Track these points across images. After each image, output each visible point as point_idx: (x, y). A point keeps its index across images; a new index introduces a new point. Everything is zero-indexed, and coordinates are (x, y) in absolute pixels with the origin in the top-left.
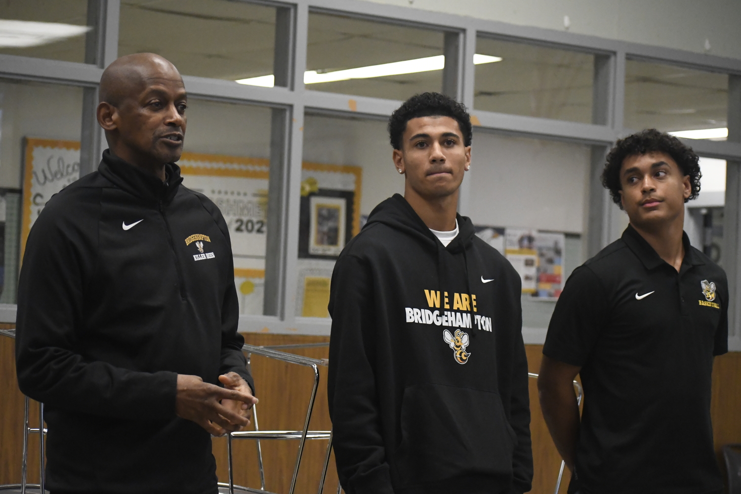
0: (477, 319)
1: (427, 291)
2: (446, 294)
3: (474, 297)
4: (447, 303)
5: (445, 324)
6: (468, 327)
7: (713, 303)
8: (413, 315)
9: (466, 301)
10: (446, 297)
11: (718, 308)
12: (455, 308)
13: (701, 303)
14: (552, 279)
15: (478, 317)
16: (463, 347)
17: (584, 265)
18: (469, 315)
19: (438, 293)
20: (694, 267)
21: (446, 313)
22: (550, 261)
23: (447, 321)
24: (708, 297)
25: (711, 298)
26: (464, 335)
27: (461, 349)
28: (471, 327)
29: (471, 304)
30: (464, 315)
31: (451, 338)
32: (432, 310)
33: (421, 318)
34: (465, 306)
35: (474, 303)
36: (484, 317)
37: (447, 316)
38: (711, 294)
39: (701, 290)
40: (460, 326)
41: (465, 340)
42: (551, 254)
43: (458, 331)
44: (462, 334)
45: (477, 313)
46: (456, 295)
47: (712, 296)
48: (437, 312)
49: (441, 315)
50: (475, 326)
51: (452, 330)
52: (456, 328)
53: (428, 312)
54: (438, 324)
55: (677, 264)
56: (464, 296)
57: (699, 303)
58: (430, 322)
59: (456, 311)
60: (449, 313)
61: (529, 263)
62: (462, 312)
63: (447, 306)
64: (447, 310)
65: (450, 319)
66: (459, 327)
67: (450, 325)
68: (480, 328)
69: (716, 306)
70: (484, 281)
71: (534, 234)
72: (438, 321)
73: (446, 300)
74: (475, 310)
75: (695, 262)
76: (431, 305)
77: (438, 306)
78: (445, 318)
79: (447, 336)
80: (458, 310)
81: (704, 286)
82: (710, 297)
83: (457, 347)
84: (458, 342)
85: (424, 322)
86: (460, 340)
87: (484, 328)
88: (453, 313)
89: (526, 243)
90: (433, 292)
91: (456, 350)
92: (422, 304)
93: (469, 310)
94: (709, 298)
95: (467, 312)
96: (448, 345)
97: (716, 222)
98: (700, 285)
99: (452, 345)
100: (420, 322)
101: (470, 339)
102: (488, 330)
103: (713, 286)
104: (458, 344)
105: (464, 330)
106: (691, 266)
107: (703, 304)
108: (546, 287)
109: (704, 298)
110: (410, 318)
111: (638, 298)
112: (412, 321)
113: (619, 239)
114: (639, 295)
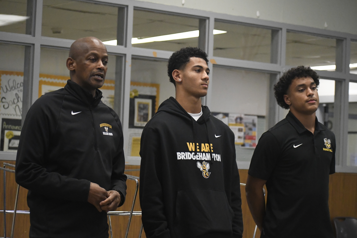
0: (213, 156)
1: (188, 143)
2: (197, 144)
3: (211, 145)
4: (198, 149)
5: (197, 159)
6: (209, 160)
7: (329, 149)
8: (181, 156)
9: (208, 147)
10: (198, 146)
11: (332, 151)
12: (202, 151)
13: (324, 149)
14: (252, 138)
15: (214, 155)
16: (207, 170)
17: (268, 131)
18: (209, 154)
19: (194, 144)
20: (321, 131)
21: (198, 153)
22: (250, 129)
23: (198, 157)
24: (327, 146)
25: (329, 147)
26: (207, 164)
27: (206, 171)
28: (210, 160)
29: (210, 148)
30: (207, 154)
31: (201, 166)
32: (191, 152)
33: (185, 156)
34: (207, 149)
35: (212, 148)
36: (217, 154)
37: (198, 155)
38: (328, 145)
39: (324, 143)
40: (205, 159)
41: (208, 166)
42: (251, 126)
43: (204, 162)
44: (206, 163)
45: (213, 153)
46: (203, 145)
47: (329, 146)
48: (193, 153)
49: (195, 154)
50: (212, 159)
51: (201, 161)
52: (203, 161)
53: (189, 153)
54: (194, 159)
55: (312, 130)
56: (207, 145)
58: (190, 158)
59: (203, 152)
60: (199, 153)
61: (240, 130)
63: (198, 150)
64: (198, 152)
65: (200, 156)
66: (205, 160)
67: (200, 159)
68: (215, 160)
69: (331, 151)
71: (243, 116)
72: (194, 157)
73: (198, 147)
74: (212, 151)
75: (321, 129)
76: (190, 150)
77: (194, 150)
78: (197, 156)
79: (199, 165)
80: (204, 152)
81: (325, 141)
82: (328, 146)
83: (204, 170)
84: (204, 167)
85: (187, 159)
86: (205, 166)
87: (217, 160)
88: (201, 153)
89: (239, 120)
90: (191, 143)
91: (203, 171)
92: (186, 150)
93: (209, 151)
94: (328, 147)
95: (208, 152)
96: (199, 169)
97: (330, 110)
98: (324, 141)
99: (201, 169)
100: (185, 159)
101: (210, 166)
102: (219, 161)
103: (329, 141)
104: (204, 168)
105: (207, 161)
106: (319, 131)
107: (325, 150)
108: (248, 142)
109: (325, 147)
110: (179, 157)
111: (295, 147)
112: (180, 159)
113: (285, 119)
114: (295, 146)
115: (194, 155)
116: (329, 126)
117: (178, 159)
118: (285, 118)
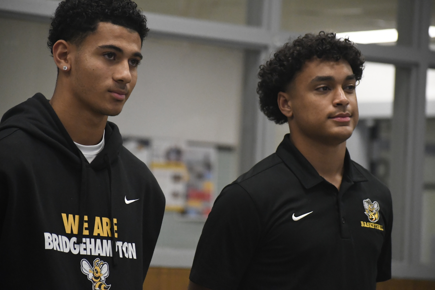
0: (118, 246)
1: (64, 215)
2: (86, 218)
3: (115, 221)
4: (86, 229)
5: (83, 253)
6: (108, 255)
7: (376, 225)
8: (52, 241)
9: (107, 225)
10: (86, 222)
11: (382, 230)
12: (95, 234)
13: (364, 224)
14: (202, 196)
15: (119, 244)
16: (103, 278)
17: (235, 183)
18: (109, 241)
19: (77, 217)
20: (356, 183)
21: (84, 240)
22: (200, 177)
23: (85, 249)
24: (371, 217)
25: (374, 219)
26: (103, 265)
27: (100, 281)
28: (111, 256)
29: (112, 229)
30: (105, 241)
31: (89, 268)
32: (69, 236)
33: (59, 244)
34: (105, 231)
35: (115, 228)
36: (126, 243)
37: (85, 243)
38: (374, 214)
39: (364, 210)
40: (99, 254)
41: (105, 270)
42: (200, 169)
43: (97, 260)
44: (102, 263)
45: (119, 240)
46: (97, 219)
47: (376, 217)
48: (74, 239)
49: (79, 242)
51: (91, 259)
52: (95, 257)
53: (65, 239)
54: (75, 252)
55: (336, 181)
56: (105, 220)
57: (361, 224)
58: (67, 251)
59: (96, 238)
60: (88, 240)
61: (177, 178)
62: (102, 238)
63: (86, 232)
65: (89, 246)
66: (99, 256)
67: (89, 254)
68: (121, 256)
69: (379, 228)
70: (127, 202)
71: (183, 146)
72: (75, 249)
73: (86, 225)
74: (116, 235)
75: (356, 178)
76: (68, 231)
77: (75, 232)
78: (83, 246)
79: (85, 266)
80: (99, 237)
81: (366, 205)
82: (373, 217)
83: (96, 278)
84: (97, 273)
85: (62, 250)
86: (99, 270)
87: (126, 256)
88: (93, 240)
89: (173, 156)
90: (71, 216)
91: (94, 282)
93: (110, 236)
94: (372, 219)
95: (107, 238)
96: (86, 276)
98: (363, 204)
99: (90, 276)
100: (59, 250)
101: (111, 269)
102: (131, 257)
103: (376, 205)
104: (97, 275)
105: (104, 259)
106: (353, 183)
107: (366, 226)
108: (196, 205)
109: (366, 219)
110: (50, 244)
111: (295, 218)
112: (50, 248)
113: (274, 154)
114: (296, 216)
115: (74, 243)
116: (381, 170)
117: (47, 247)
118: (274, 151)
